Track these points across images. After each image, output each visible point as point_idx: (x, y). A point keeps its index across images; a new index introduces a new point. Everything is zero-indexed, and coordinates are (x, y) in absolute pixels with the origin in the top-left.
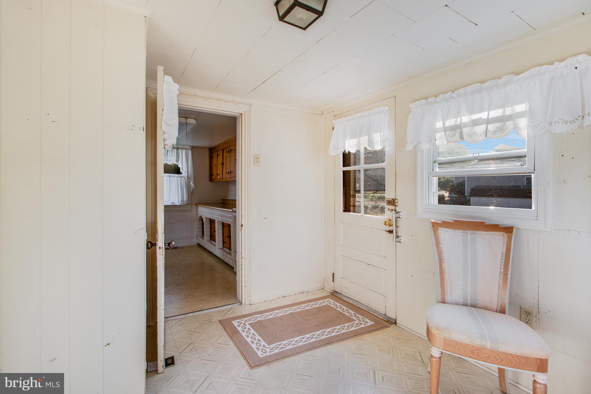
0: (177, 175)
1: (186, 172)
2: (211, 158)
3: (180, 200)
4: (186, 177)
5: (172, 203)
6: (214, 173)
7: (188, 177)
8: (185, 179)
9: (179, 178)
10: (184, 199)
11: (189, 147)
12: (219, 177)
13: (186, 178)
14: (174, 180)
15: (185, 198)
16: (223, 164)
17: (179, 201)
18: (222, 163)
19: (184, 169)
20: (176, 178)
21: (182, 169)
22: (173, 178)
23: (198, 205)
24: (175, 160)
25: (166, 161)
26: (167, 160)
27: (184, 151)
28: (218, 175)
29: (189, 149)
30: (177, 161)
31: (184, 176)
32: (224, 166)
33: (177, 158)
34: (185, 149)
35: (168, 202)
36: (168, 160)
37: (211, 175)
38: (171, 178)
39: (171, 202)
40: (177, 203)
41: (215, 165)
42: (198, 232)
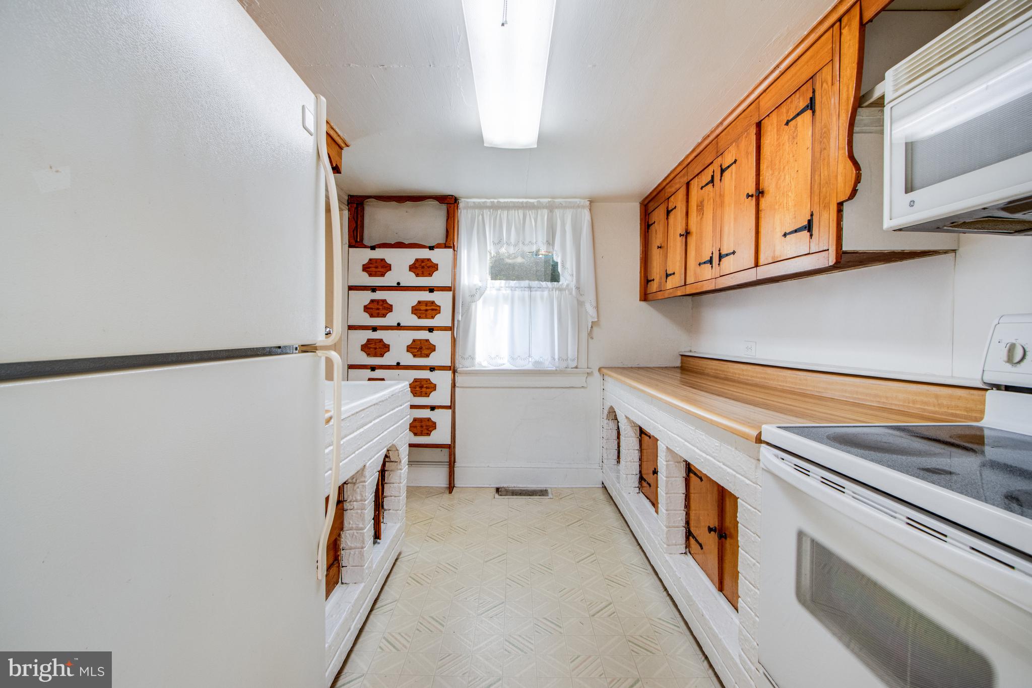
0: (549, 284)
1: (572, 275)
2: (646, 226)
3: (556, 357)
4: (574, 288)
5: (536, 363)
6: (656, 272)
7: (578, 288)
8: (571, 293)
9: (556, 294)
10: (567, 353)
11: (583, 201)
12: (671, 283)
13: (574, 293)
14: (542, 298)
15: (571, 352)
16: (687, 234)
17: (554, 359)
18: (683, 232)
19: (568, 265)
20: (546, 293)
21: (563, 266)
22: (538, 293)
23: (605, 371)
24: (545, 241)
25: (521, 244)
26: (523, 243)
27: (569, 215)
28: (667, 276)
29: (583, 207)
30: (550, 242)
31: (568, 285)
32: (692, 240)
33: (548, 235)
34: (571, 208)
35: (524, 359)
36: (527, 242)
37: (646, 281)
38: (533, 293)
39: (533, 360)
40: (548, 365)
41: (658, 247)
42: (604, 450)
